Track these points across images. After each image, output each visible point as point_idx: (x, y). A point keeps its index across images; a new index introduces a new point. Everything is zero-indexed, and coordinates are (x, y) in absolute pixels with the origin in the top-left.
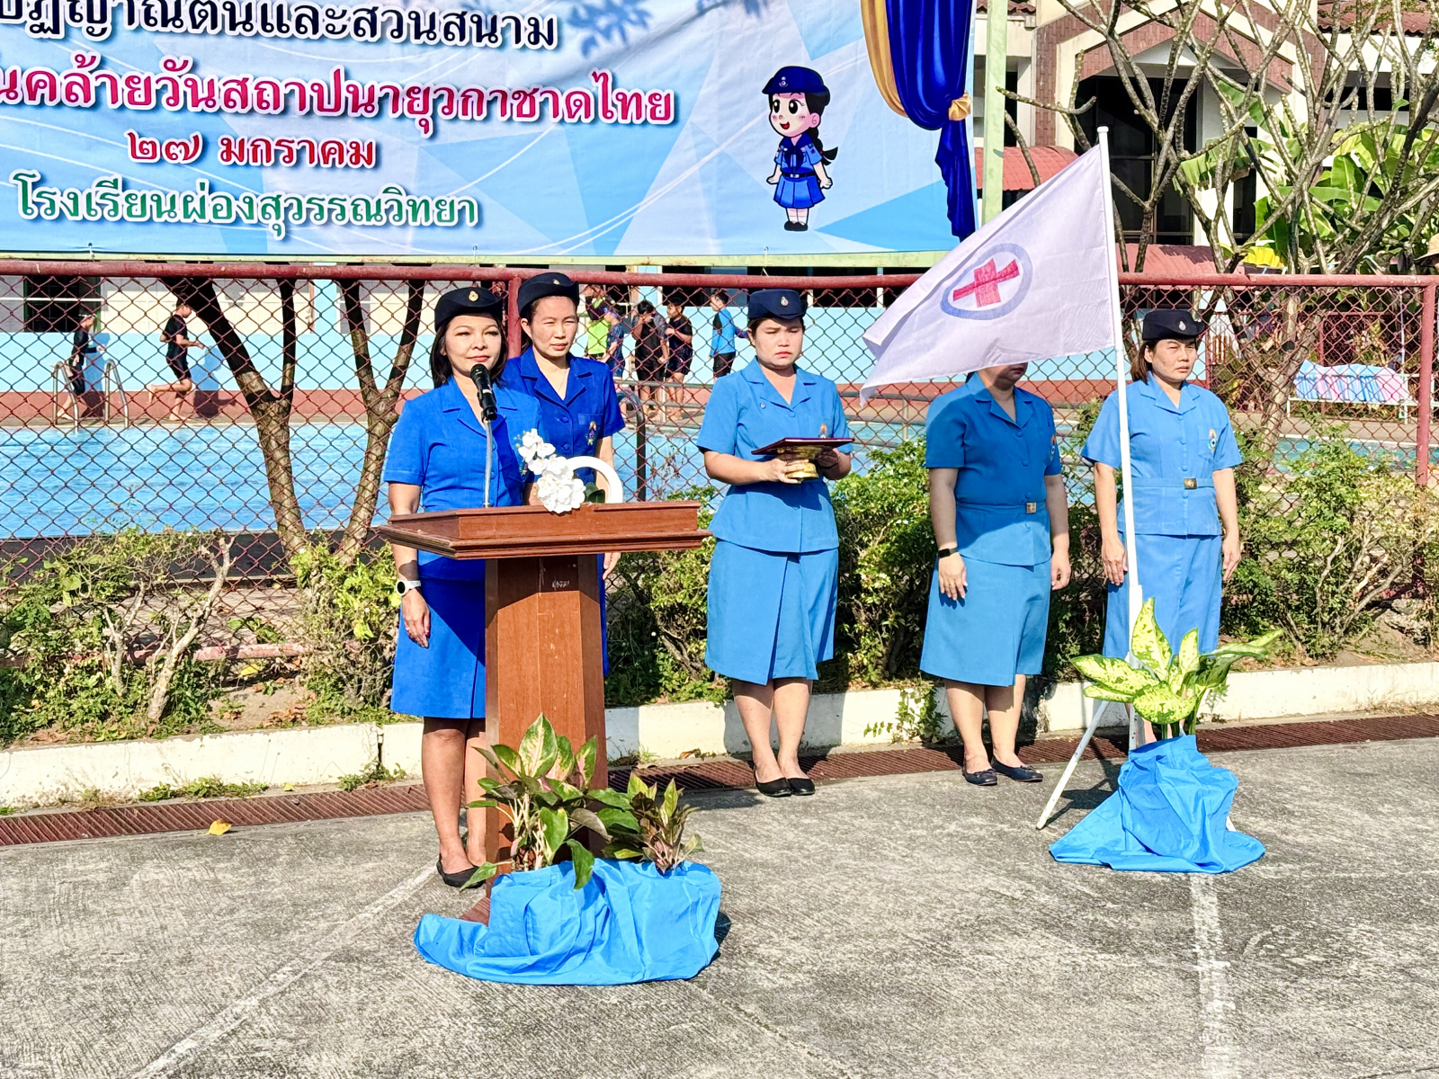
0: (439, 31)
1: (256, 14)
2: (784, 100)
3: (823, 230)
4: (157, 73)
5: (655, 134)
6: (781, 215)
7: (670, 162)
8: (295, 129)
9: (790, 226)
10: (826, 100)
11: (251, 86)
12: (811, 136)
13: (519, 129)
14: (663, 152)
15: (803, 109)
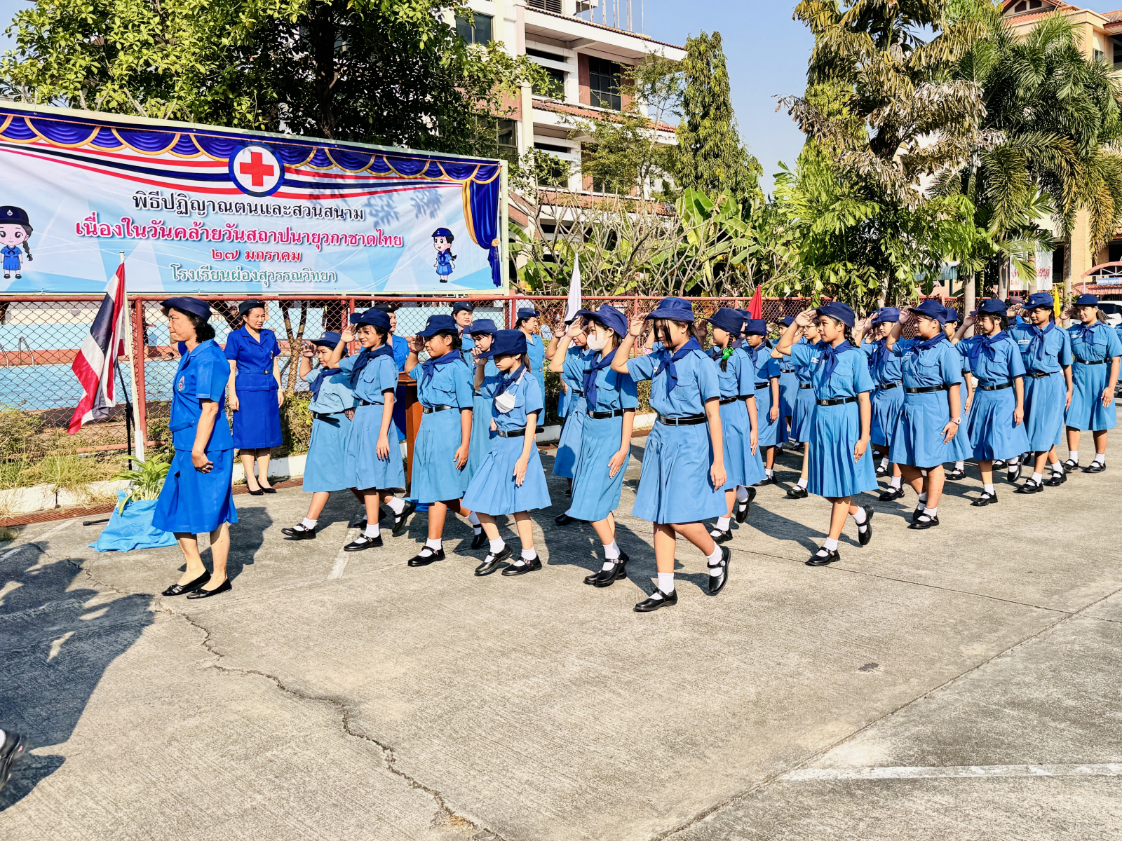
0: (323, 214)
1: (259, 208)
2: (439, 239)
3: (454, 282)
4: (224, 228)
5: (396, 250)
6: (439, 278)
7: (401, 260)
8: (273, 247)
9: (441, 281)
10: (453, 239)
11: (257, 233)
12: (448, 251)
13: (351, 247)
14: (398, 257)
15: (445, 242)
